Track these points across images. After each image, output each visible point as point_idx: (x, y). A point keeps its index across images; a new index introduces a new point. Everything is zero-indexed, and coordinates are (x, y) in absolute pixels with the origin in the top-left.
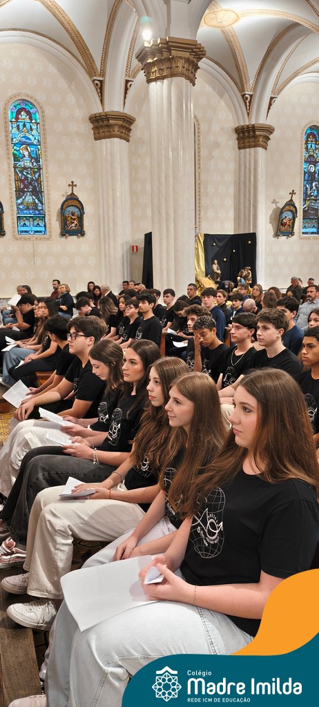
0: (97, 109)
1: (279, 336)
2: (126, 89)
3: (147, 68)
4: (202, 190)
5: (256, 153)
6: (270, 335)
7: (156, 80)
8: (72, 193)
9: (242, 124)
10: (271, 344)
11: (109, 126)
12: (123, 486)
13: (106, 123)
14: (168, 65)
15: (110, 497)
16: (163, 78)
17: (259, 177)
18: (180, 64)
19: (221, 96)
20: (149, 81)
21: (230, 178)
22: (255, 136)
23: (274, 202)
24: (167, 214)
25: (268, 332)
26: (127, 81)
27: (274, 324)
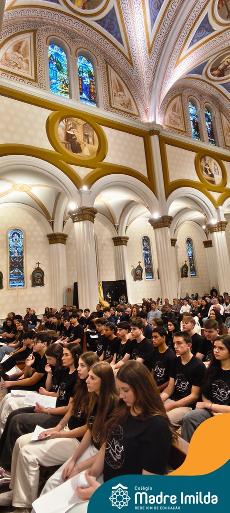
0: (51, 232)
1: (141, 332)
2: (64, 224)
3: (73, 218)
4: (100, 263)
5: (122, 247)
6: (137, 332)
7: (77, 221)
8: (38, 267)
9: (115, 236)
10: (138, 336)
11: (56, 239)
12: (67, 427)
13: (55, 237)
14: (82, 216)
15: (60, 436)
16: (80, 221)
17: (125, 256)
18: (87, 216)
19: (105, 226)
20: (74, 222)
21: (112, 257)
22: (121, 241)
23: (132, 266)
24: (84, 274)
25: (136, 331)
26: (64, 221)
27: (138, 327)
